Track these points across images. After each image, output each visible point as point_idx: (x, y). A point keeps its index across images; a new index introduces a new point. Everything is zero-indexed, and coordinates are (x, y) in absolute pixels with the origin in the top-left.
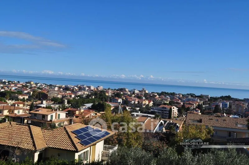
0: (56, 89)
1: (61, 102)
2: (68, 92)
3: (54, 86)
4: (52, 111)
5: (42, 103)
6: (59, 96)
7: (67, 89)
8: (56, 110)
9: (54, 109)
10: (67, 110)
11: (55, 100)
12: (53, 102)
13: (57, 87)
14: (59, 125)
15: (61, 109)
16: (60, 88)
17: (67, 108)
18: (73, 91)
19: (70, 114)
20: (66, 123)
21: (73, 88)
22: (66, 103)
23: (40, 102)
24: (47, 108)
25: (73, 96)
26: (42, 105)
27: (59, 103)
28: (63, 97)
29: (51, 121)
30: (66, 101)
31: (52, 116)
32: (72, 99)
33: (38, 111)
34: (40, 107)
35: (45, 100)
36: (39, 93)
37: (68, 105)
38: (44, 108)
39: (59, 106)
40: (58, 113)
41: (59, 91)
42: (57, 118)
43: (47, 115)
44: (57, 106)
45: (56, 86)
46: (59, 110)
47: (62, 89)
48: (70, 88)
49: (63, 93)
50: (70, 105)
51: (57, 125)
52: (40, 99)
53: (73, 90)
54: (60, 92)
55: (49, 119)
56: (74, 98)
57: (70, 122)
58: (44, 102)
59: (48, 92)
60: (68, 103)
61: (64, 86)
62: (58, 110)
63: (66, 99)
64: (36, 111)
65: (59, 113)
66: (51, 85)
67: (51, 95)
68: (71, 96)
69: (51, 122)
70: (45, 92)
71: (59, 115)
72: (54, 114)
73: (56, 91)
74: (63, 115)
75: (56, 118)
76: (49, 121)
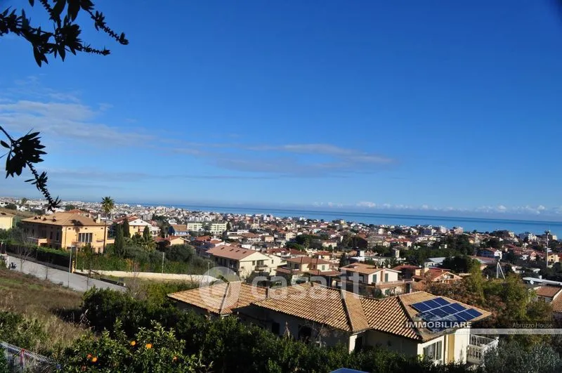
0: (381, 231)
1: (388, 253)
2: (400, 237)
3: (376, 227)
4: (375, 268)
5: (358, 255)
6: (386, 244)
7: (398, 231)
8: (382, 267)
9: (379, 265)
10: (399, 267)
11: (379, 250)
12: (376, 254)
13: (383, 228)
14: (387, 292)
15: (389, 266)
16: (386, 230)
17: (399, 264)
18: (408, 235)
19: (405, 274)
20: (399, 290)
21: (409, 230)
22: (398, 256)
23: (356, 252)
24: (366, 262)
25: (409, 244)
26: (358, 258)
27: (386, 255)
28: (393, 245)
29: (373, 284)
30: (398, 252)
31: (375, 277)
32: (407, 249)
33: (353, 267)
34: (356, 261)
35: (362, 250)
36: (354, 238)
37: (400, 259)
38: (361, 262)
39: (386, 261)
40: (385, 271)
41: (385, 234)
42: (384, 281)
43: (367, 275)
44: (383, 260)
45: (380, 228)
46: (387, 267)
47: (389, 232)
48: (404, 230)
49: (392, 239)
50: (405, 259)
51: (383, 291)
52: (355, 249)
53: (409, 233)
54: (387, 236)
55: (370, 281)
56: (411, 248)
57: (407, 288)
58: (362, 253)
59: (367, 236)
60: (402, 255)
61: (393, 227)
62: (384, 267)
63: (398, 249)
64: (349, 267)
65: (387, 272)
66: (371, 226)
67: (372, 242)
68: (405, 244)
69: (373, 287)
70: (363, 237)
71: (387, 275)
72: (378, 274)
73: (380, 235)
74: (393, 276)
75: (381, 280)
76: (369, 285)
